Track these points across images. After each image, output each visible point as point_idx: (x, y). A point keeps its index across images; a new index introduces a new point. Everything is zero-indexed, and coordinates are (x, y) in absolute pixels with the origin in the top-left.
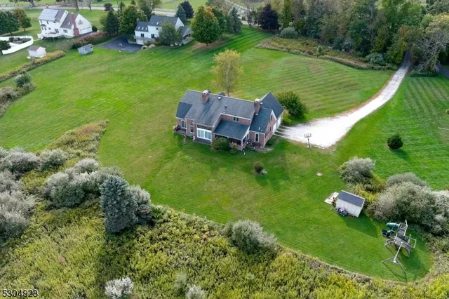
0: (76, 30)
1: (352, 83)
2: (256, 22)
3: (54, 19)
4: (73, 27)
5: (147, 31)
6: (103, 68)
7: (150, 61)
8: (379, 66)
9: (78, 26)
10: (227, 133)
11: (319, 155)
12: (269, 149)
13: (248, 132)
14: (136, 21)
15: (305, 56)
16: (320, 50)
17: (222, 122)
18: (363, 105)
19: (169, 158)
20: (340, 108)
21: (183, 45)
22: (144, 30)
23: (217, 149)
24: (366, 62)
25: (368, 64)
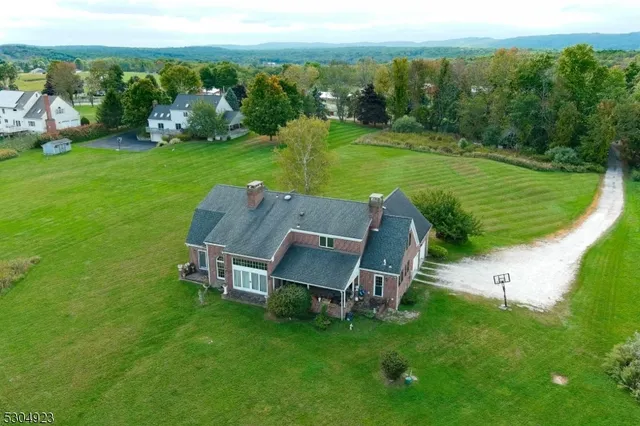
0: (50, 121)
1: (539, 189)
2: (350, 116)
3: (14, 105)
4: (45, 116)
5: (169, 119)
6: (76, 172)
7: (165, 161)
8: (573, 167)
9: (54, 116)
10: (306, 275)
11: (538, 326)
12: (410, 315)
13: (356, 271)
14: (151, 105)
15: (440, 154)
16: (464, 145)
17: (293, 249)
18: (578, 225)
19: (152, 342)
20: (536, 229)
21: (229, 139)
22: (164, 118)
23: (281, 316)
24: (548, 161)
25: (553, 163)
